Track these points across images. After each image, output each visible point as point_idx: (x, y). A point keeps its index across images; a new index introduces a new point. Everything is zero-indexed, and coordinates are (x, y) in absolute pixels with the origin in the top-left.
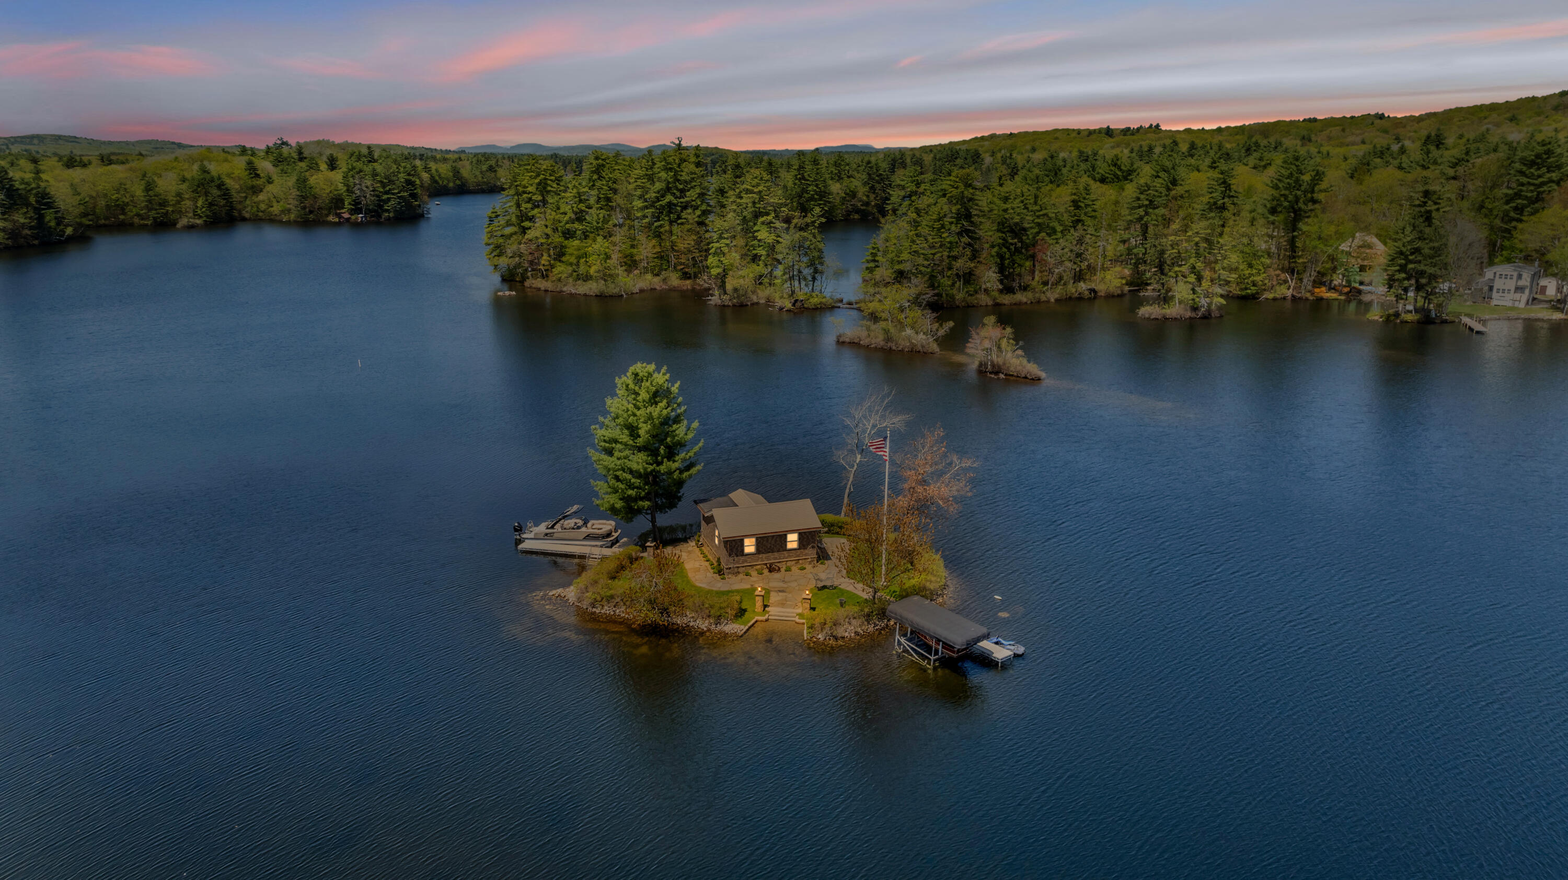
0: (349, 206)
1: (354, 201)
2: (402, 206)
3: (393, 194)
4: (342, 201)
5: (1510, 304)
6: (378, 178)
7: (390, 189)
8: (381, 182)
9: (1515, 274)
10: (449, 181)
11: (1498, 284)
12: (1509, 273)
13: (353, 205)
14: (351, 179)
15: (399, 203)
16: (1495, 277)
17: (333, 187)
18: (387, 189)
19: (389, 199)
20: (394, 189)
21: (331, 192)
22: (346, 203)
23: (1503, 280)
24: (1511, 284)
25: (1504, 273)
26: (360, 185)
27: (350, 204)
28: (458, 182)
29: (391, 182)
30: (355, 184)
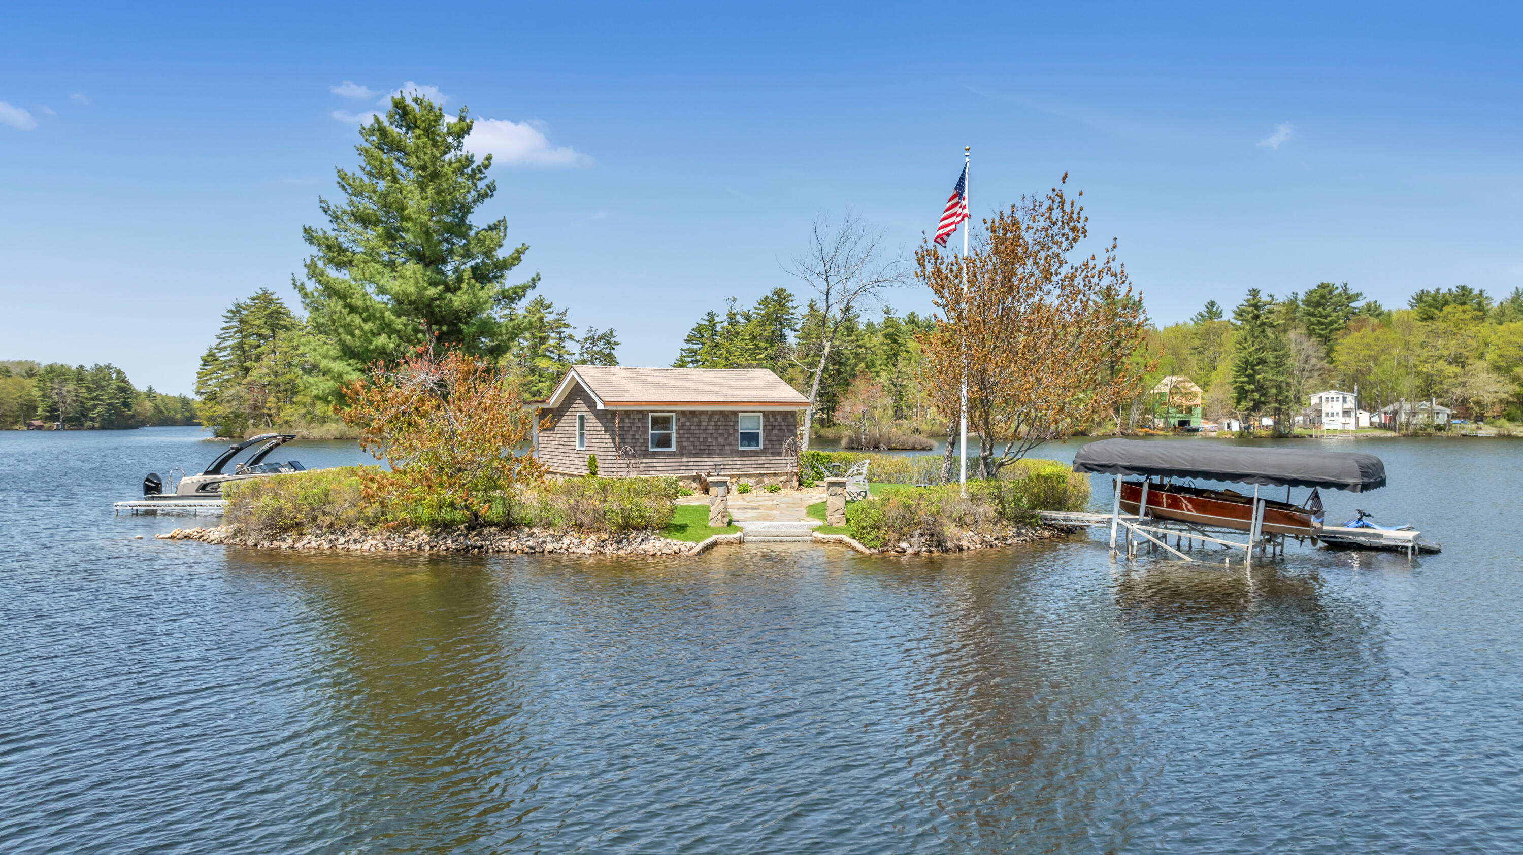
0: (43, 413)
1: (50, 407)
2: (111, 415)
3: (101, 400)
4: (35, 408)
5: (1340, 427)
6: (85, 383)
7: (98, 395)
8: (88, 388)
9: (1341, 397)
10: (176, 412)
11: (1326, 408)
12: (1335, 396)
13: (48, 411)
14: (49, 384)
15: (107, 411)
16: (1321, 401)
17: (24, 392)
18: (94, 394)
19: (95, 406)
20: (102, 395)
21: (20, 397)
22: (39, 410)
23: (1330, 404)
24: (1338, 407)
25: (1330, 396)
26: (60, 389)
27: (44, 410)
28: (187, 414)
29: (100, 387)
30: (53, 389)
